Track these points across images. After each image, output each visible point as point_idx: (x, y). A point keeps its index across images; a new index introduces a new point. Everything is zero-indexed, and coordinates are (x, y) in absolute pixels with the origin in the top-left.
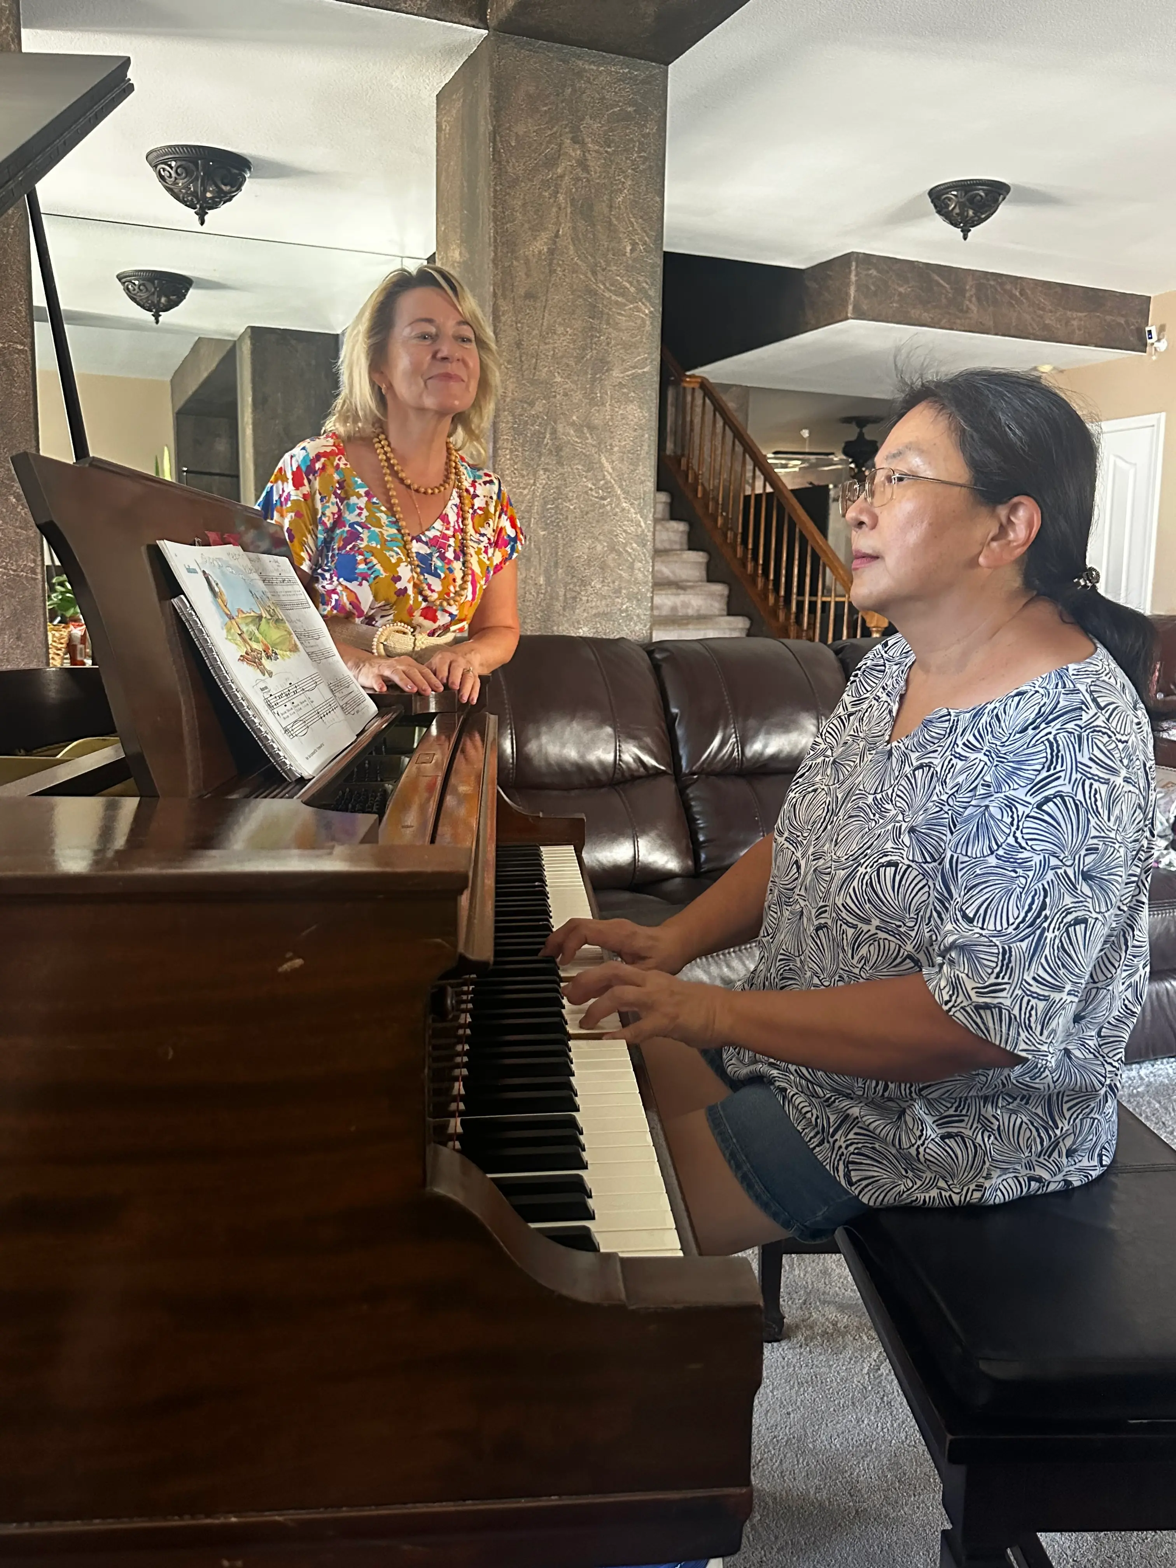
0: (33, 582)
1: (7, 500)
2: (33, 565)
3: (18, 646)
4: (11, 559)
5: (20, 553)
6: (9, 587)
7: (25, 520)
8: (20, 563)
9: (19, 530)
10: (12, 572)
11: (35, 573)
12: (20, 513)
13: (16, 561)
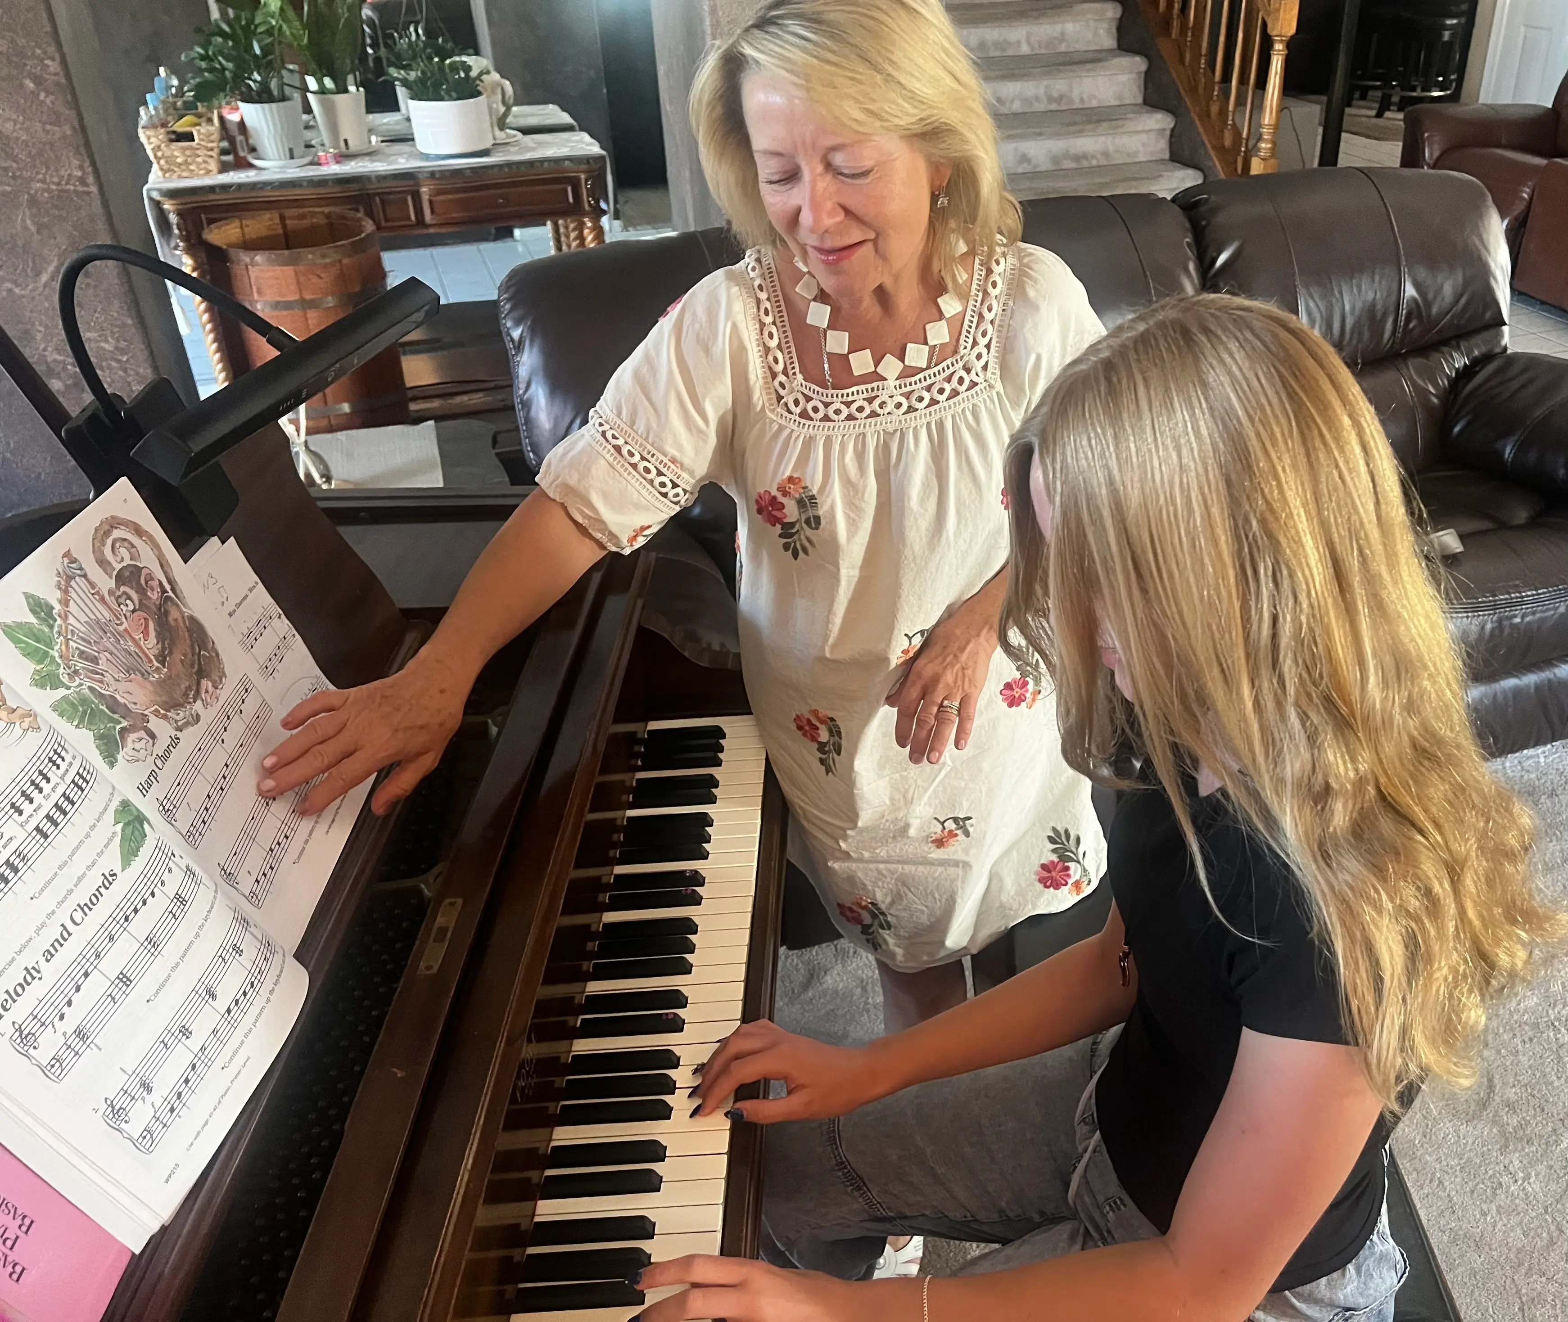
0: (86, 198)
1: (22, 86)
2: (79, 174)
3: (88, 285)
4: (48, 168)
5: (58, 159)
6: (56, 207)
7: (55, 113)
8: (62, 172)
9: (48, 127)
10: (54, 187)
11: (87, 185)
12: (43, 102)
13: (57, 170)
